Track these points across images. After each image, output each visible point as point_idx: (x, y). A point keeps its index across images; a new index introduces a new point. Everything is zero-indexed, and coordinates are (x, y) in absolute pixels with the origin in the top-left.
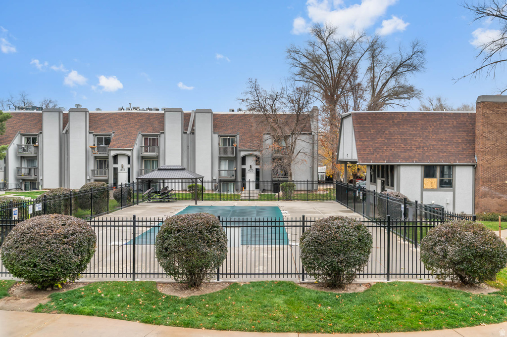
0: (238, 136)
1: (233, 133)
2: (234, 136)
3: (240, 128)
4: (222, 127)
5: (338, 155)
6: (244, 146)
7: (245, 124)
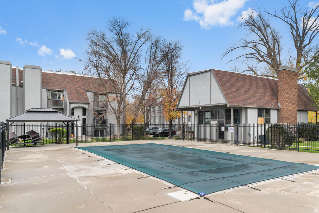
0: (65, 92)
1: (60, 88)
2: (62, 91)
3: (65, 85)
4: (49, 83)
5: (179, 104)
6: (73, 100)
7: (69, 83)
